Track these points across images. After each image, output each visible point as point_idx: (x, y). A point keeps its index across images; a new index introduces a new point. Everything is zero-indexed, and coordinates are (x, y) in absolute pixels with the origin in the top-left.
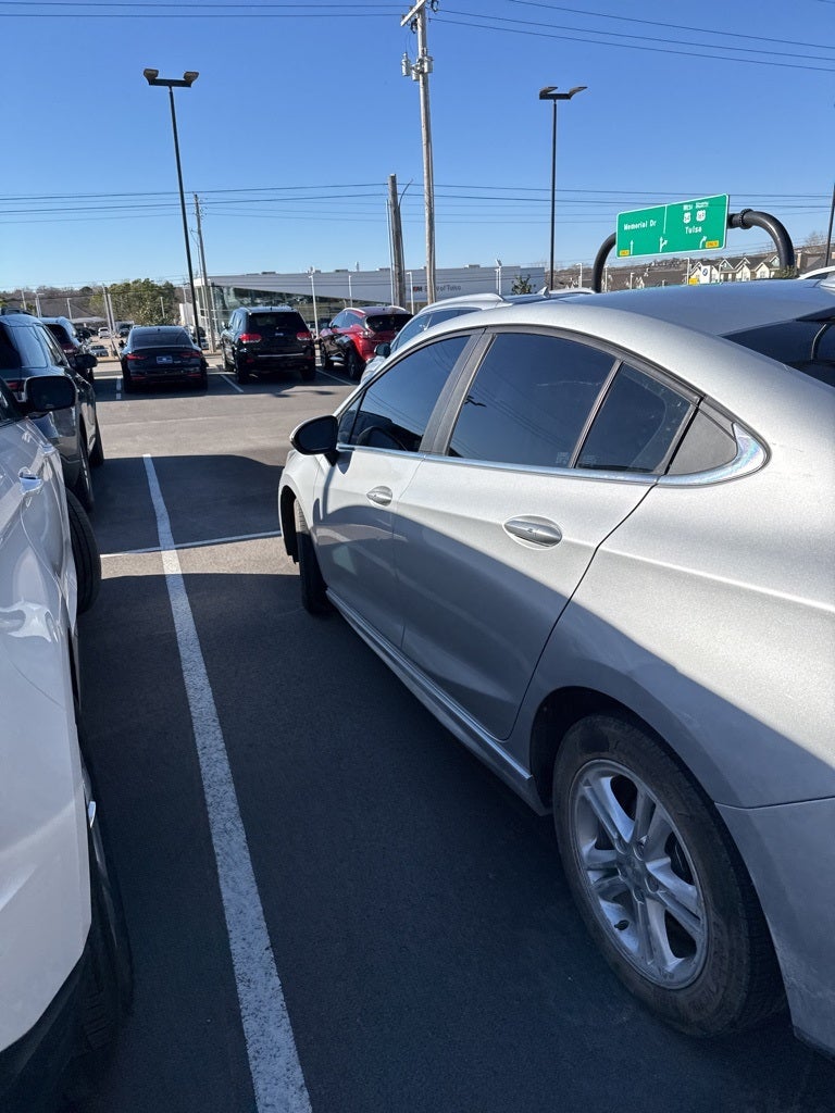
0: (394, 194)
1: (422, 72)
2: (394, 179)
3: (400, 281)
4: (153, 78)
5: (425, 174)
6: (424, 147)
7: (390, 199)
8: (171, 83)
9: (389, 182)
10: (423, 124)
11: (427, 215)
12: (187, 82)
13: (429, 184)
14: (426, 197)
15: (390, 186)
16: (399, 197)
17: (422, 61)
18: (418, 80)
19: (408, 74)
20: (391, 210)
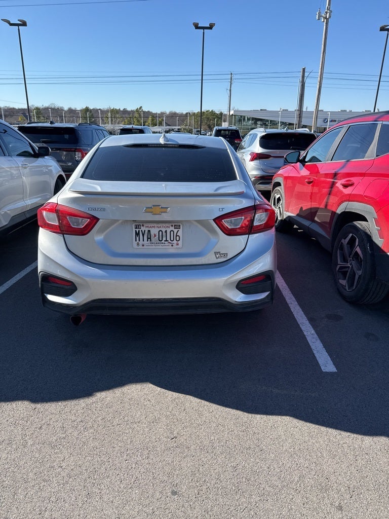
0: (303, 77)
1: (326, 18)
2: (304, 70)
3: (300, 118)
4: (197, 27)
5: (320, 68)
6: (322, 54)
7: (301, 79)
8: (204, 28)
9: (302, 71)
10: (323, 43)
11: (318, 87)
12: (211, 27)
13: (321, 72)
14: (319, 78)
15: (301, 73)
16: (305, 78)
17: (326, 13)
18: (324, 22)
19: (319, 19)
20: (300, 84)
